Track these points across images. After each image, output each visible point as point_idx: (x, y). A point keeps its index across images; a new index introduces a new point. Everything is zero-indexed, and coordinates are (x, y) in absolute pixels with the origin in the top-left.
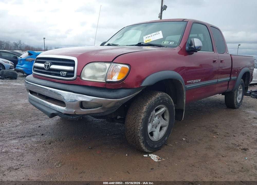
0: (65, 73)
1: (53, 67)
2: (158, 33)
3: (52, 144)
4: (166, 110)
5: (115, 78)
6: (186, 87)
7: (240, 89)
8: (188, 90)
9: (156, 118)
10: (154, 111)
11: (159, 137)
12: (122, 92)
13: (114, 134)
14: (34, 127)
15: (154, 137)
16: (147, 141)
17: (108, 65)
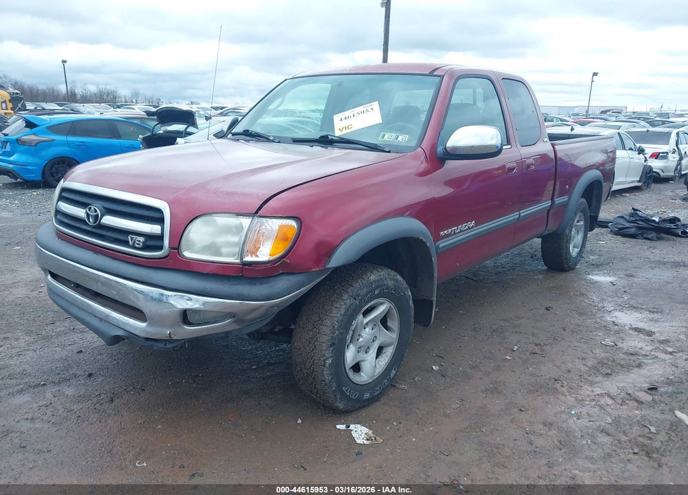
0: (142, 239)
1: (109, 220)
2: (369, 108)
3: (116, 401)
4: (391, 307)
5: (265, 253)
6: (437, 248)
7: (577, 222)
8: (442, 254)
9: (367, 329)
10: (361, 317)
11: (375, 373)
12: (282, 283)
13: (269, 364)
14: (65, 353)
15: (362, 374)
16: (344, 388)
17: (246, 222)
